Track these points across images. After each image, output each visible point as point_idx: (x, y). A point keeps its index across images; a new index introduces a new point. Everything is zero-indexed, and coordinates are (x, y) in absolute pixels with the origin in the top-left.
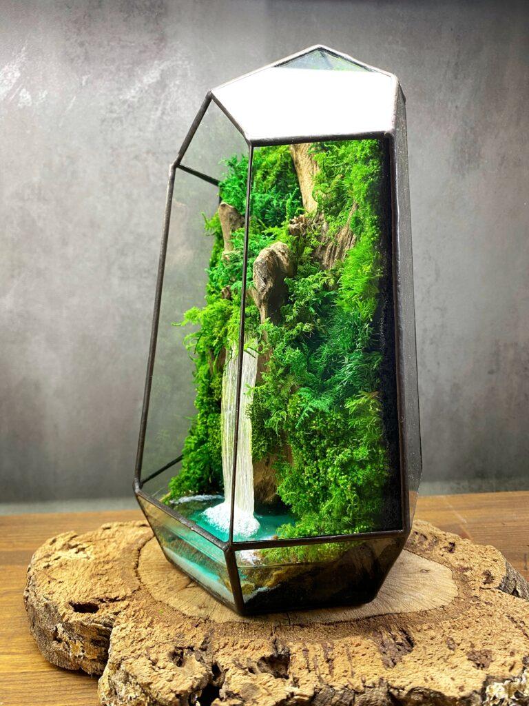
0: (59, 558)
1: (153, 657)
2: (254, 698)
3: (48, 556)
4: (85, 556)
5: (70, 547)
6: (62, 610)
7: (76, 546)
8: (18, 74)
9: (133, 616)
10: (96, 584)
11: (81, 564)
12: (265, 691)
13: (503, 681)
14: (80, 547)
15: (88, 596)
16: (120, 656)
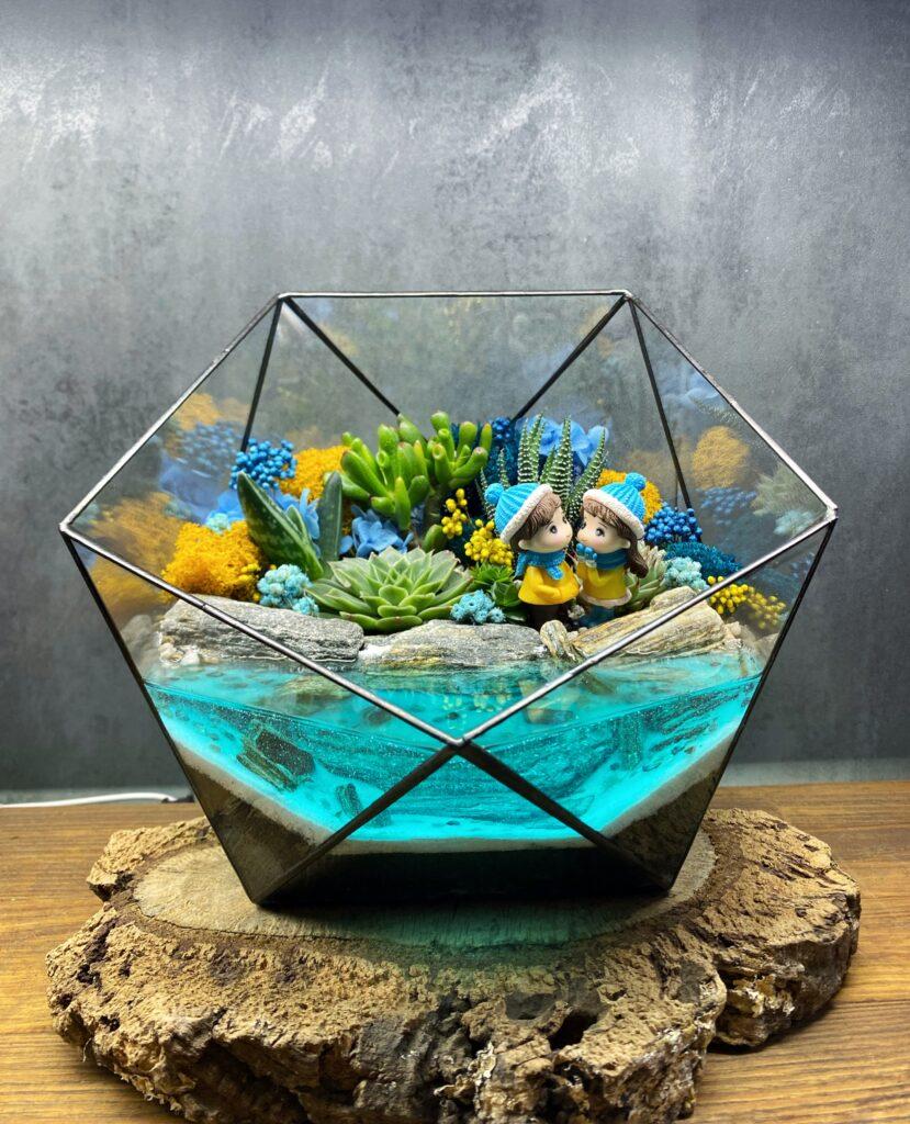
8: (312, 120)
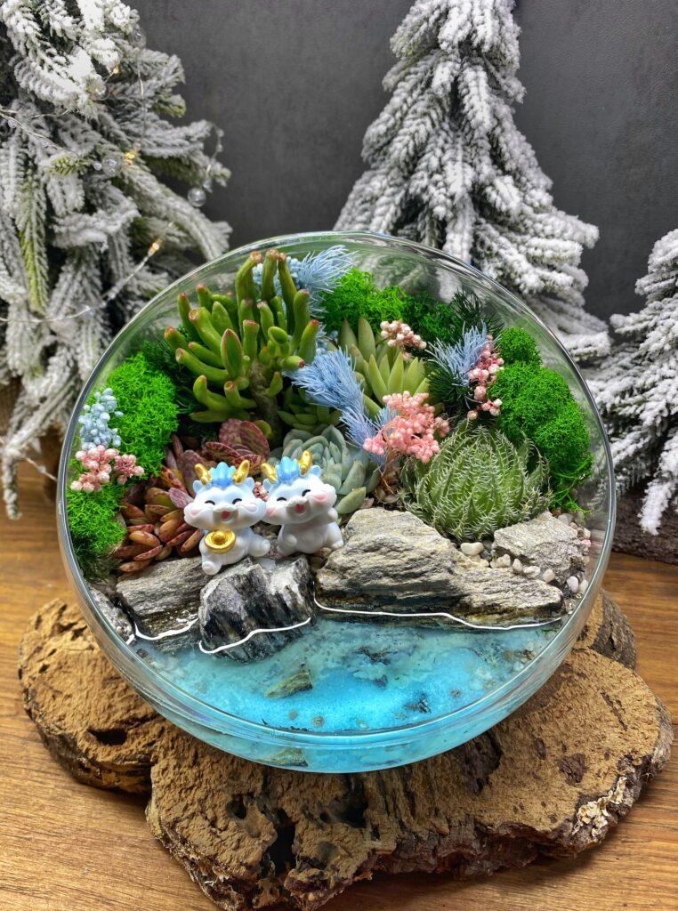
0: (54, 651)
1: (210, 814)
2: (333, 862)
3: (39, 649)
4: (86, 645)
5: (63, 629)
6: (83, 744)
7: (71, 625)
9: (173, 748)
10: (113, 695)
11: (86, 659)
12: (343, 852)
13: (596, 799)
14: (76, 627)
15: (108, 718)
16: (172, 817)
